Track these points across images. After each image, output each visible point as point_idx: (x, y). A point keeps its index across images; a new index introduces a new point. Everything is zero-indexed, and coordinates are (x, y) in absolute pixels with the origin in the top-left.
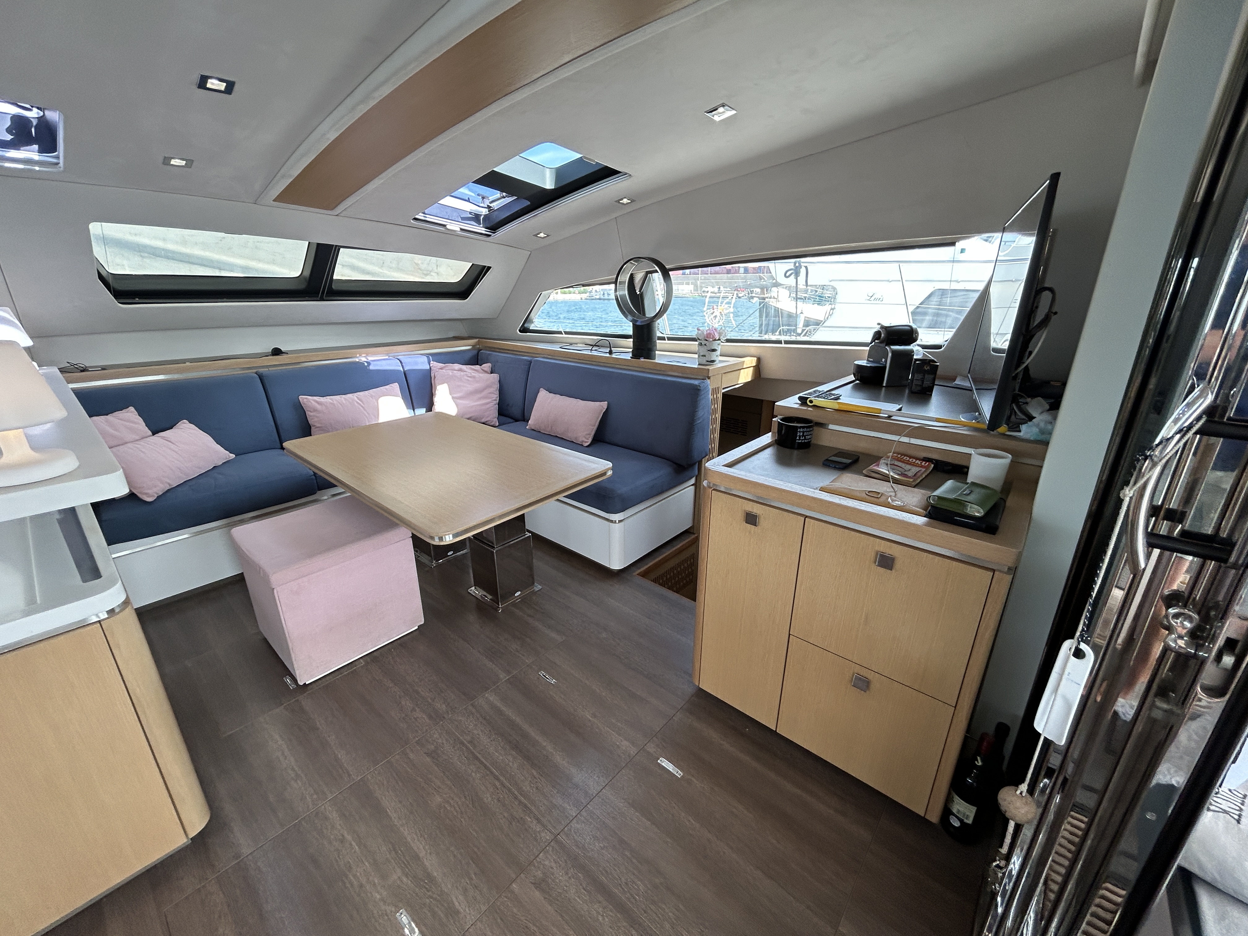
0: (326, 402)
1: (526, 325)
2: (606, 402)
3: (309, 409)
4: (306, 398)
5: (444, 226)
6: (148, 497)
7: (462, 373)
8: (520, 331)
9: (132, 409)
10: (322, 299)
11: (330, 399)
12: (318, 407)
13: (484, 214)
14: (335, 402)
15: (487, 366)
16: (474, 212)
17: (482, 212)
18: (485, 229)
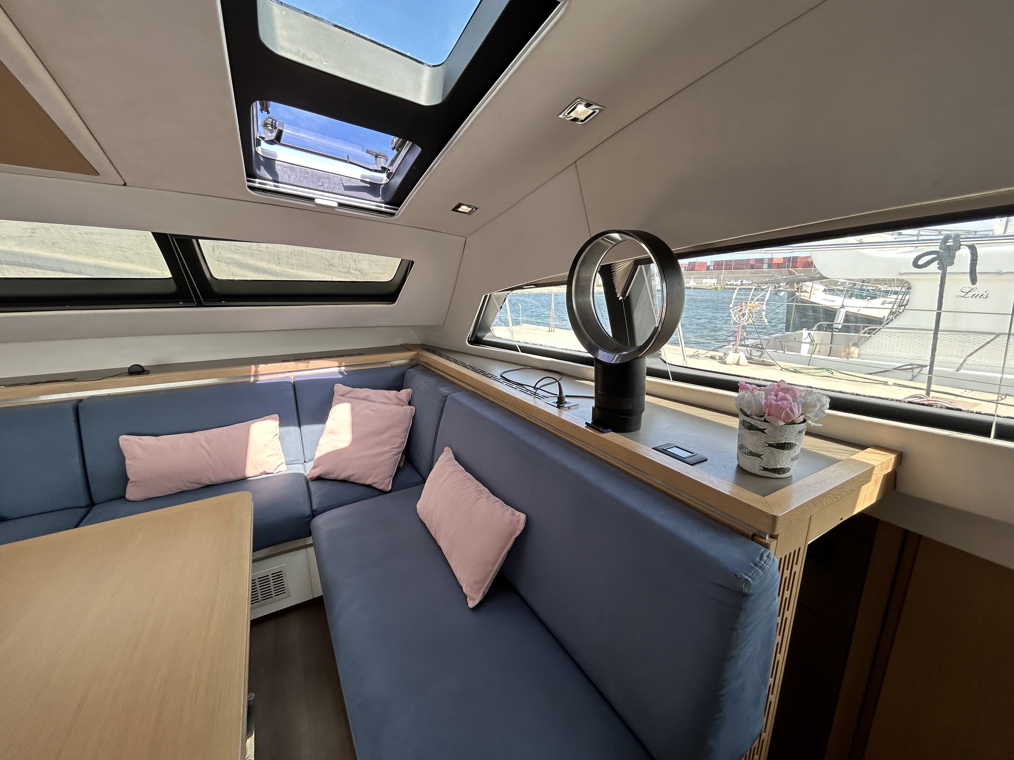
1: (479, 335)
2: (525, 515)
4: (128, 439)
5: (310, 199)
8: (469, 342)
10: (198, 305)
12: (139, 452)
13: (384, 182)
15: (405, 393)
16: (368, 180)
17: (382, 180)
18: (383, 205)
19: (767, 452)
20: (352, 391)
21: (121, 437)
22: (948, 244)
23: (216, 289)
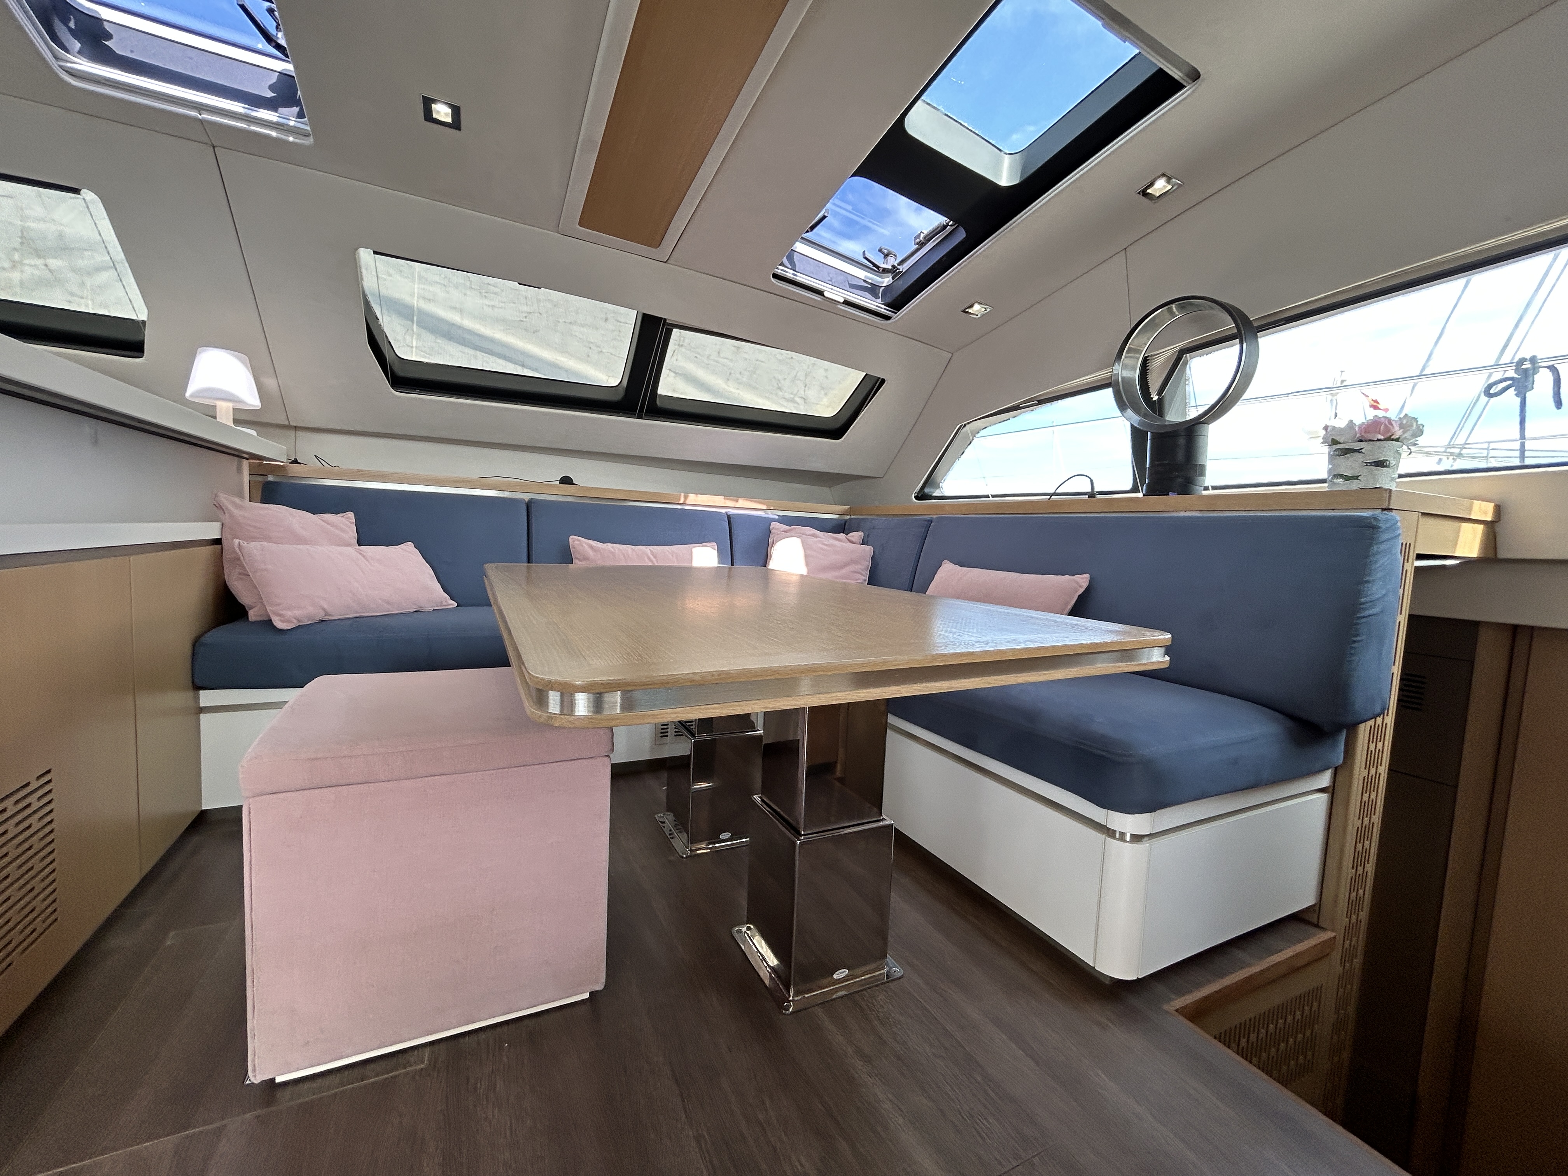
0: (604, 549)
1: (926, 490)
2: (1087, 576)
3: (578, 556)
4: (579, 540)
5: (820, 293)
6: (283, 622)
7: (815, 539)
8: (916, 498)
9: (351, 515)
10: (640, 417)
11: (613, 547)
12: (591, 553)
13: (885, 284)
14: (617, 551)
15: (856, 536)
16: (870, 281)
17: (883, 283)
18: (883, 306)
19: (1364, 472)
20: (796, 530)
21: (572, 537)
22: (1523, 367)
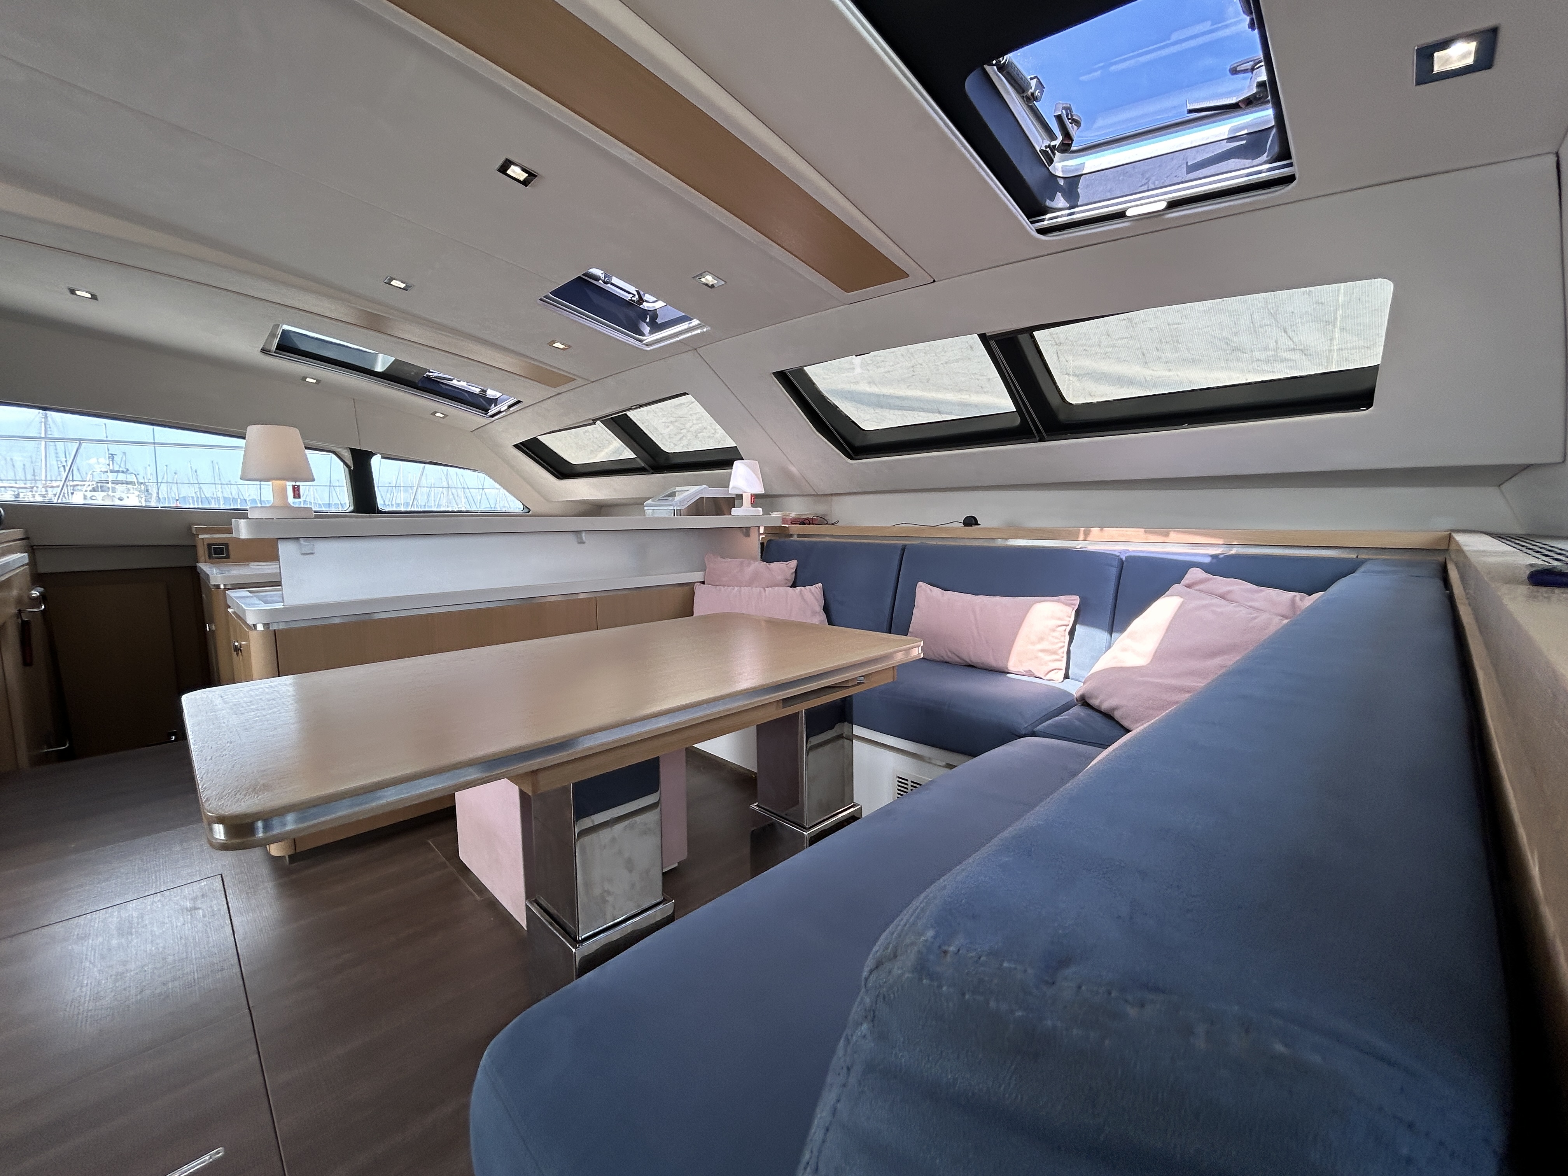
5: (1121, 215)
9: (795, 561)
10: (1041, 439)
16: (1243, 132)
18: (1265, 167)
20: (1211, 579)
21: (919, 584)
23: (1062, 417)
